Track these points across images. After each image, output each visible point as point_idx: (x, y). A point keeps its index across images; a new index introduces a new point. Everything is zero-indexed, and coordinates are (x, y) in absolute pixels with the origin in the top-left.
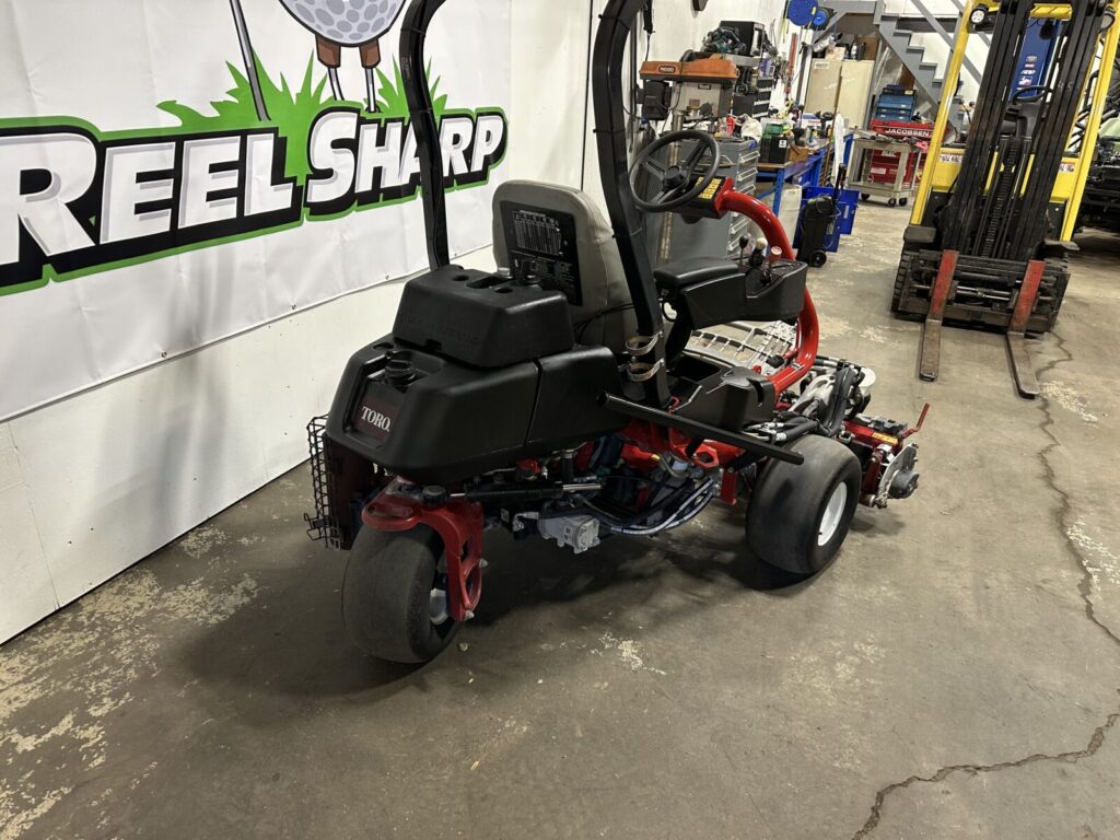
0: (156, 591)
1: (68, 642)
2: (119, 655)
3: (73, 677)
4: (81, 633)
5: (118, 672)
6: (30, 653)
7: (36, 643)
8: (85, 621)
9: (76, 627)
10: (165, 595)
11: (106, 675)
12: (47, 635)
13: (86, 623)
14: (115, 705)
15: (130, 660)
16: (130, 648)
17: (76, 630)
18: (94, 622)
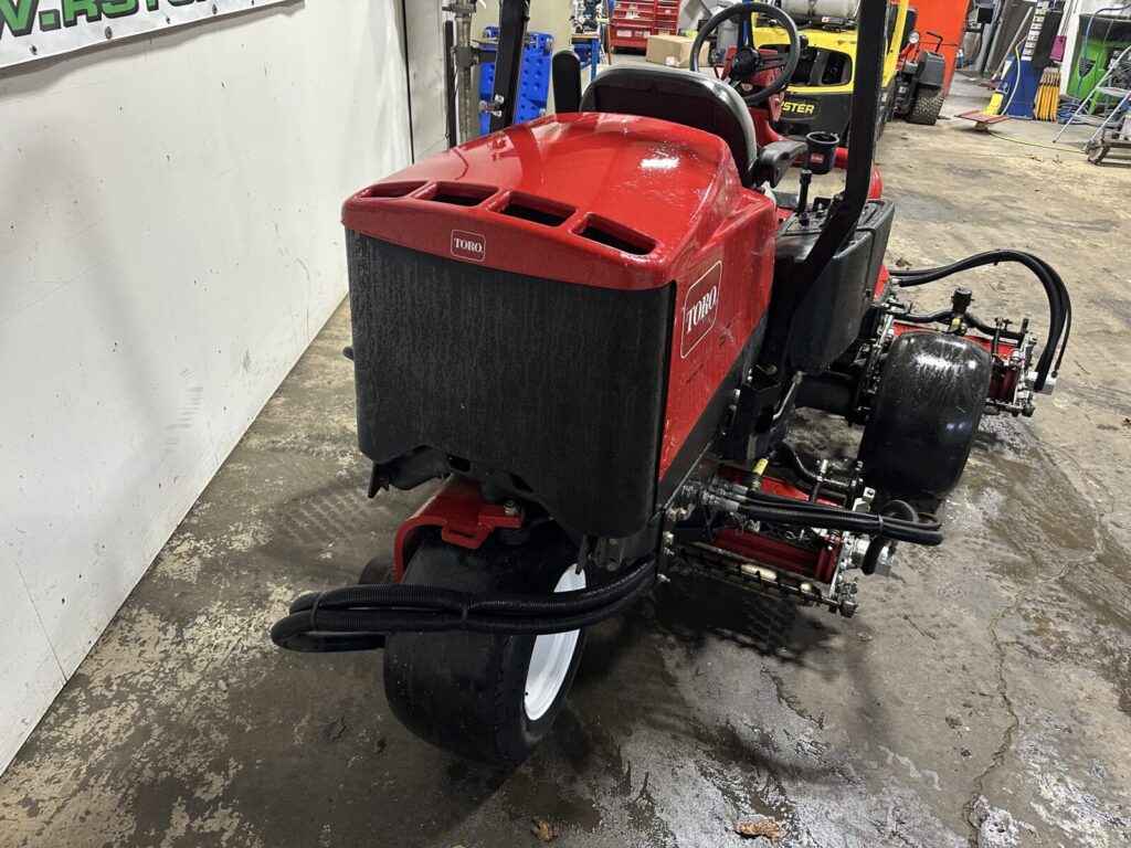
0: (172, 630)
1: (103, 724)
3: (144, 764)
4: (114, 709)
5: (200, 740)
6: (61, 752)
7: (59, 738)
8: (105, 693)
9: (98, 704)
10: (187, 634)
11: (184, 749)
12: (68, 724)
13: (110, 695)
14: (227, 777)
15: (201, 721)
17: (102, 707)
18: (118, 690)
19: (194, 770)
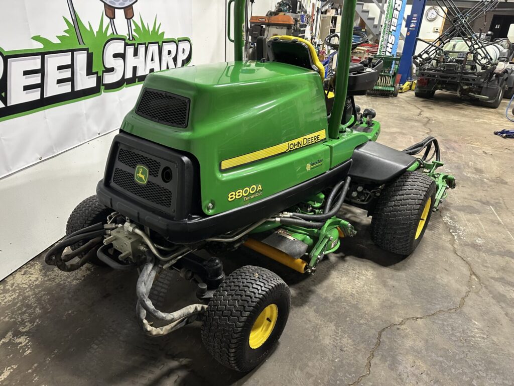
0: (43, 272)
2: (30, 303)
3: (8, 315)
4: (9, 294)
5: (31, 311)
8: (11, 289)
9: (5, 291)
10: (48, 273)
11: (24, 313)
14: (32, 326)
15: (35, 304)
16: (35, 299)
17: (6, 293)
18: (14, 288)
19: (24, 320)
